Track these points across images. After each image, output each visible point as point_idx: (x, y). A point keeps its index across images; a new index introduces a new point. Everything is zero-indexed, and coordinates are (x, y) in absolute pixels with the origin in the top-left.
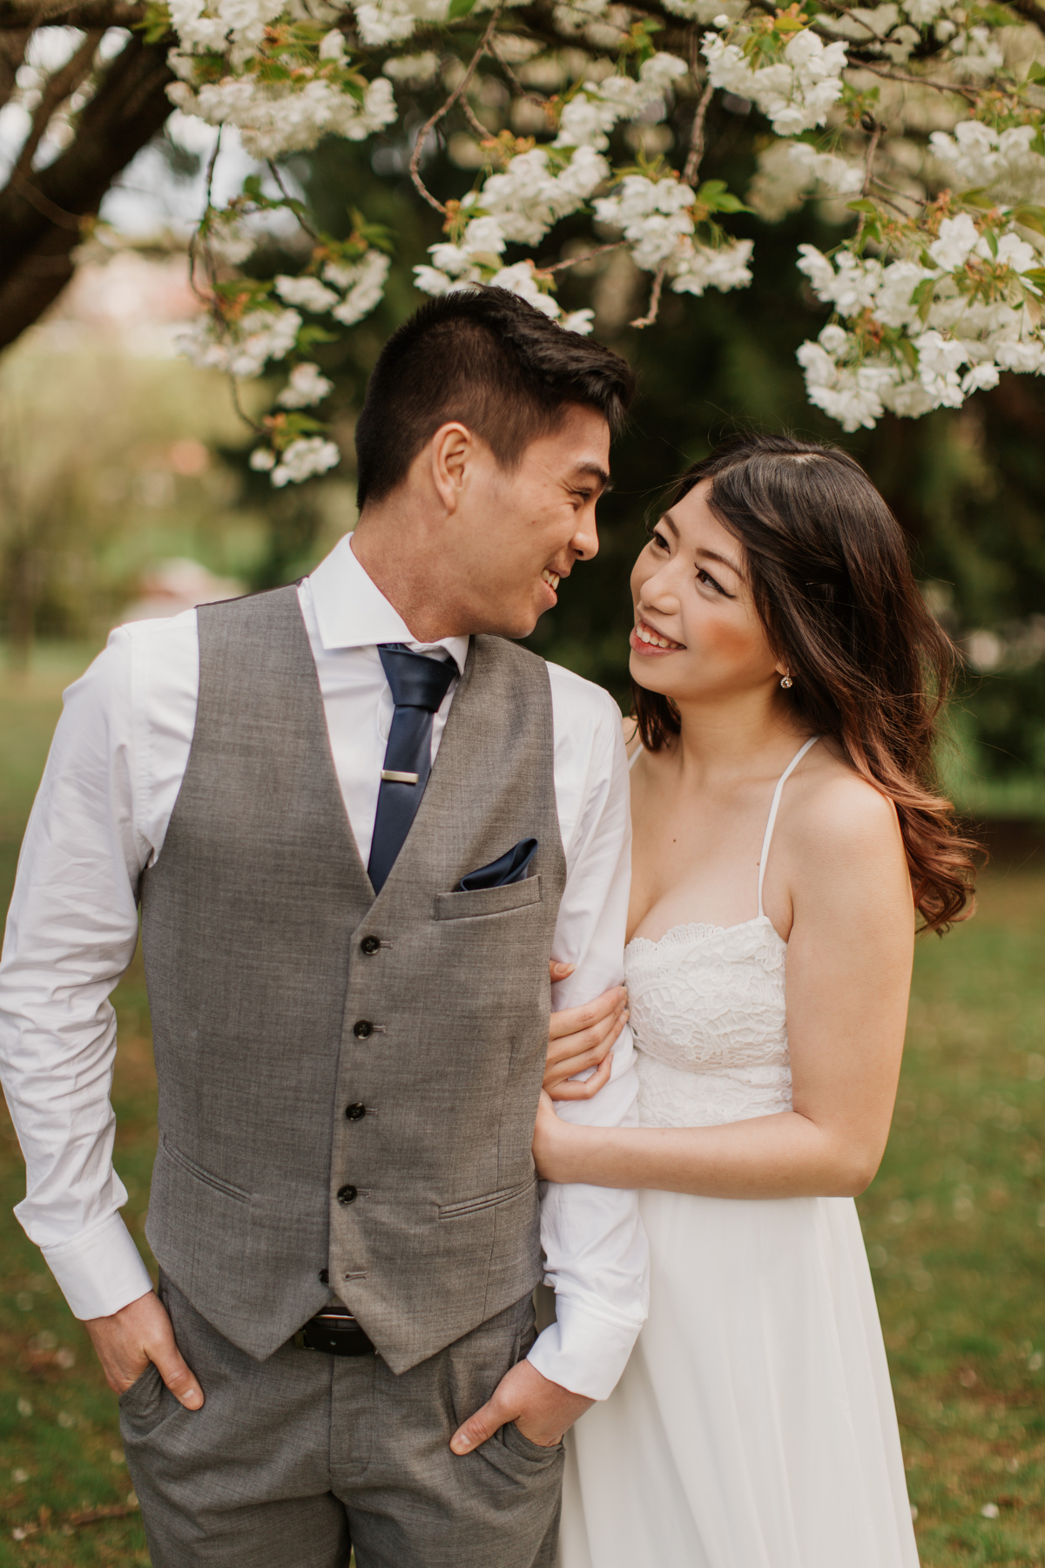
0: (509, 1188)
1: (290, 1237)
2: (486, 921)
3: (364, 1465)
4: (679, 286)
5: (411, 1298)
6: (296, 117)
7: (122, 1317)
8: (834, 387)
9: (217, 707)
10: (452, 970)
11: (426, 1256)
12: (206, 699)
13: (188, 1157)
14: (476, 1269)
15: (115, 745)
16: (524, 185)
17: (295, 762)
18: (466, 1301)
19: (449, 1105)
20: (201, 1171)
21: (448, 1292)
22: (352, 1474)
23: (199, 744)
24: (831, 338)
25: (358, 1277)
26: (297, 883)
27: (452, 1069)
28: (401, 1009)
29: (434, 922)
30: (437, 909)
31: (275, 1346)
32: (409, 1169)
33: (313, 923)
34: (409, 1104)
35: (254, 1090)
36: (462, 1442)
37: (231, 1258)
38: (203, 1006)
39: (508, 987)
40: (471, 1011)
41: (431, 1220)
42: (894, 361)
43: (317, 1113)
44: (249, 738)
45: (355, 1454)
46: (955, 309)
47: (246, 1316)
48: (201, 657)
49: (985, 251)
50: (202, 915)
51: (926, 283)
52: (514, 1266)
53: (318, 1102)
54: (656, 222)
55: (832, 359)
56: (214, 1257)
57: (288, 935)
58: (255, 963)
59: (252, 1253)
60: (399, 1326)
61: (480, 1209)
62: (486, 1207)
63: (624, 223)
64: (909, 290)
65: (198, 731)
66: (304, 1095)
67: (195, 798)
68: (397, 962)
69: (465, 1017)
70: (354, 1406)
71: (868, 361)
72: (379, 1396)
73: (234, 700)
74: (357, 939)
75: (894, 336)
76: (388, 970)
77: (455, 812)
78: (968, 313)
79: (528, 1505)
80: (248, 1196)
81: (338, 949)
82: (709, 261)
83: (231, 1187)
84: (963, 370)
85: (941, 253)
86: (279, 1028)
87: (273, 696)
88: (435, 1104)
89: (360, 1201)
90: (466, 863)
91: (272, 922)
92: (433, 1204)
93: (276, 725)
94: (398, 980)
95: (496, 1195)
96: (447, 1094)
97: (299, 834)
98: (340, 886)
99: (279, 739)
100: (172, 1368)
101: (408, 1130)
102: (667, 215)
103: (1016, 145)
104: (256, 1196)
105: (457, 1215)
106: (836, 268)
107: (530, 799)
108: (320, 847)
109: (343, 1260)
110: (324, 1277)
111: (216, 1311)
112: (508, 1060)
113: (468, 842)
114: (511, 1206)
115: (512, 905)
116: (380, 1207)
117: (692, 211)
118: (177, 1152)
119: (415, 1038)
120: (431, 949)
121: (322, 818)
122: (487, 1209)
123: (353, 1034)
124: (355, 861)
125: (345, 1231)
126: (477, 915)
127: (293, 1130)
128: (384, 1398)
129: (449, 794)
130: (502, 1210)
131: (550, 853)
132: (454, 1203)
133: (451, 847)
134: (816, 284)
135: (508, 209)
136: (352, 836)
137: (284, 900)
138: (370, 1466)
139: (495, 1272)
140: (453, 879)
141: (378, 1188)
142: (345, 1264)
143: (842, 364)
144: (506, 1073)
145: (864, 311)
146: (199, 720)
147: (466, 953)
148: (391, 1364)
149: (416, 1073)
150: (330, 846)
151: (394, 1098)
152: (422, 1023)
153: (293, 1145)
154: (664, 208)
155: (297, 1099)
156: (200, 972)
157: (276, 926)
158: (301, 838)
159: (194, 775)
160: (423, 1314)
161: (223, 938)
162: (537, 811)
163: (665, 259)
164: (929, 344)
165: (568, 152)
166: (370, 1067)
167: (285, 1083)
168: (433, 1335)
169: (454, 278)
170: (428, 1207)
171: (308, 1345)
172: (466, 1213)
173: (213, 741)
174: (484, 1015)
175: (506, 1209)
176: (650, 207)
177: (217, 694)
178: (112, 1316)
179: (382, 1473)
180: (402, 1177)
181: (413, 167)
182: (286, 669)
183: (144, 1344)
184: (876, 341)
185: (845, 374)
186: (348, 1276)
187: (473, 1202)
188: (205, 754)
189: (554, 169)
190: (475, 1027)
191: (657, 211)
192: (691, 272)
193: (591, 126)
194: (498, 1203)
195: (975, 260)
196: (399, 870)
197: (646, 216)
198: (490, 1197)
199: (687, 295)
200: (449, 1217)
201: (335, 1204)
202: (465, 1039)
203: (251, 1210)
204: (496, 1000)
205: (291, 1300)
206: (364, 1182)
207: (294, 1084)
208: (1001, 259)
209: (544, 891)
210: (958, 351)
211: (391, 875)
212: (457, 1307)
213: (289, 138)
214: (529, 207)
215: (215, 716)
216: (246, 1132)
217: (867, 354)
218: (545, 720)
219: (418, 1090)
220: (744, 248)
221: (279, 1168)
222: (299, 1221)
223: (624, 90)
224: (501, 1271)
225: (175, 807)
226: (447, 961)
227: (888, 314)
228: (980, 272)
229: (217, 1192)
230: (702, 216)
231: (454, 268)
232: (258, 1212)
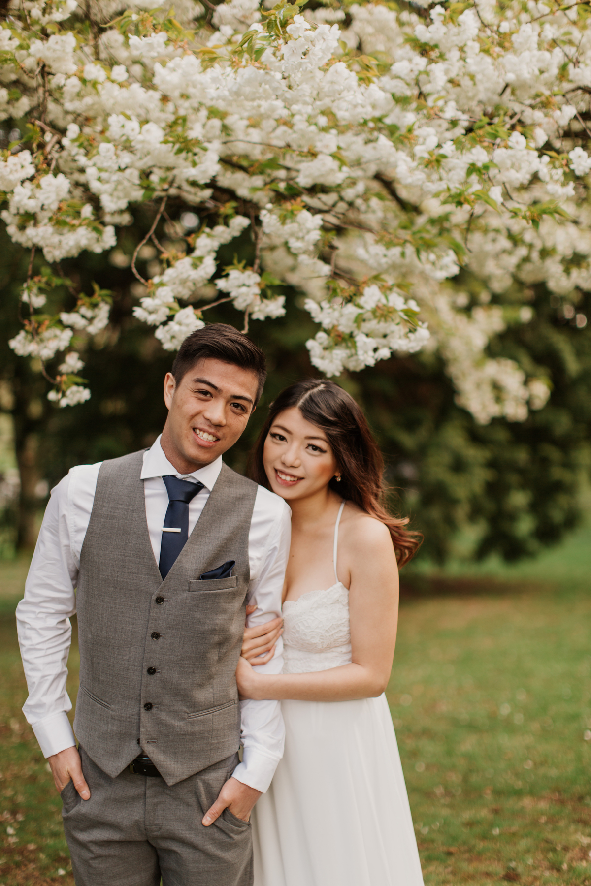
0: (218, 706)
1: (126, 724)
2: (210, 593)
3: (160, 827)
4: (254, 317)
5: (176, 753)
6: (72, 243)
7: (60, 756)
8: (322, 358)
9: (102, 500)
10: (194, 613)
11: (182, 735)
12: (98, 496)
13: (89, 690)
14: (205, 741)
15: (61, 514)
16: (182, 273)
17: (132, 523)
18: (201, 755)
19: (192, 670)
20: (93, 696)
21: (193, 751)
22: (155, 831)
23: (94, 515)
24: (320, 338)
25: (153, 742)
26: (130, 573)
27: (194, 655)
28: (172, 628)
29: (188, 592)
30: (189, 587)
31: (119, 772)
32: (175, 697)
33: (137, 590)
34: (175, 669)
35: (112, 660)
36: (207, 820)
37: (103, 733)
38: (94, 624)
39: (218, 622)
40: (202, 631)
41: (184, 719)
42: (347, 347)
43: (136, 671)
44: (114, 512)
45: (156, 822)
46: (372, 325)
47: (108, 758)
48: (98, 480)
49: (384, 301)
50: (94, 585)
51: (360, 315)
52: (223, 742)
53: (137, 667)
54: (244, 290)
55: (321, 347)
56: (96, 733)
57: (127, 595)
58: (114, 606)
59: (111, 731)
60: (170, 765)
61: (205, 715)
62: (208, 714)
63: (230, 290)
64: (353, 317)
65: (94, 509)
66: (131, 663)
67: (92, 536)
68: (171, 608)
69: (199, 633)
70: (156, 800)
71: (337, 347)
72: (166, 796)
73: (109, 497)
74: (154, 597)
75: (347, 337)
76: (167, 611)
77: (202, 547)
78: (378, 327)
79: (235, 849)
80: (110, 706)
81: (147, 602)
82: (267, 306)
83: (104, 703)
84: (375, 350)
85: (366, 302)
86: (122, 634)
87: (125, 496)
88: (186, 670)
89: (154, 710)
90: (203, 568)
91: (121, 589)
92: (185, 712)
93: (125, 508)
94: (171, 616)
95: (212, 709)
96: (191, 666)
97: (132, 552)
98: (148, 575)
99: (126, 513)
100: (79, 780)
101: (174, 681)
102: (248, 286)
103: (394, 255)
104: (113, 706)
105: (195, 717)
106: (321, 308)
107: (237, 543)
108: (140, 558)
109: (146, 735)
110: (139, 741)
111: (96, 757)
112: (218, 652)
113: (205, 559)
114: (220, 714)
115: (222, 588)
116: (162, 713)
117: (259, 284)
118: (85, 688)
119: (177, 641)
120: (185, 603)
121: (141, 546)
122: (208, 715)
123: (151, 638)
124: (155, 564)
125: (147, 722)
126: (206, 591)
127: (127, 678)
128: (169, 797)
129: (200, 540)
130: (215, 715)
131: (243, 567)
132: (194, 712)
133: (198, 561)
134: (313, 315)
135: (174, 283)
136: (153, 554)
137: (125, 580)
138: (163, 827)
139: (214, 743)
140: (197, 574)
141: (162, 705)
142: (147, 736)
143: (325, 349)
144: (217, 658)
145: (334, 327)
146: (95, 504)
147: (200, 606)
148: (167, 781)
149: (178, 656)
150: (144, 558)
151: (168, 666)
152: (181, 634)
153: (127, 685)
154: (247, 283)
155: (129, 665)
156: (93, 610)
157: (122, 591)
158: (133, 554)
159: (92, 527)
160: (181, 760)
161: (102, 595)
162: (240, 549)
163: (248, 306)
164: (360, 339)
165: (201, 259)
166: (158, 652)
167: (124, 658)
168: (186, 769)
169: (150, 313)
170: (183, 714)
171: (135, 771)
172: (199, 716)
173: (100, 513)
174: (207, 633)
175: (217, 715)
176: (241, 283)
177: (103, 495)
178: (56, 755)
179: (168, 830)
180: (172, 700)
181: (133, 266)
182: (132, 485)
183: (67, 768)
184: (339, 339)
185: (327, 353)
186: (148, 742)
187: (202, 712)
188: (96, 519)
189: (195, 266)
190: (203, 638)
191: (244, 285)
192: (259, 310)
193: (209, 248)
194: (213, 712)
195: (380, 305)
196: (174, 569)
197: (239, 287)
198: (209, 710)
199: (258, 320)
200: (192, 718)
201: (143, 710)
202: (199, 643)
203: (111, 712)
204: (213, 627)
205: (126, 752)
206: (155, 702)
207: (127, 658)
208: (391, 304)
209: (238, 583)
210: (372, 342)
211: (170, 572)
212: (197, 758)
213: (68, 252)
214: (183, 282)
215: (101, 503)
216: (109, 678)
217: (336, 344)
218: (250, 511)
219: (178, 664)
220: (281, 300)
221: (122, 695)
222: (129, 717)
223: (223, 232)
224: (216, 743)
225: (84, 540)
226: (192, 609)
227: (345, 327)
228: (382, 310)
229: (99, 705)
230: (263, 286)
231: (151, 308)
232: (113, 713)
